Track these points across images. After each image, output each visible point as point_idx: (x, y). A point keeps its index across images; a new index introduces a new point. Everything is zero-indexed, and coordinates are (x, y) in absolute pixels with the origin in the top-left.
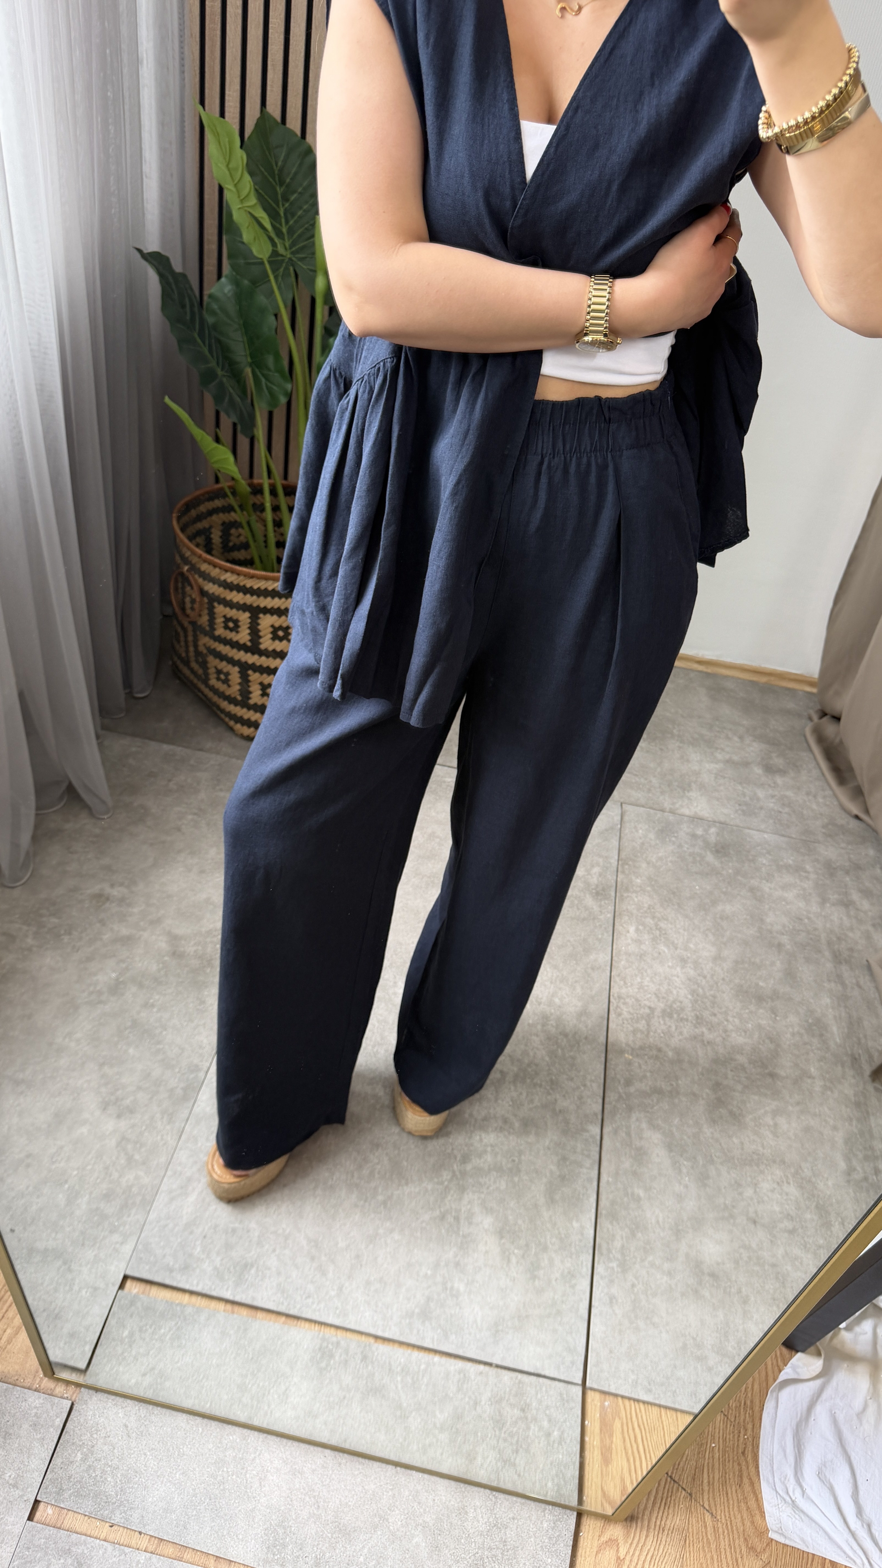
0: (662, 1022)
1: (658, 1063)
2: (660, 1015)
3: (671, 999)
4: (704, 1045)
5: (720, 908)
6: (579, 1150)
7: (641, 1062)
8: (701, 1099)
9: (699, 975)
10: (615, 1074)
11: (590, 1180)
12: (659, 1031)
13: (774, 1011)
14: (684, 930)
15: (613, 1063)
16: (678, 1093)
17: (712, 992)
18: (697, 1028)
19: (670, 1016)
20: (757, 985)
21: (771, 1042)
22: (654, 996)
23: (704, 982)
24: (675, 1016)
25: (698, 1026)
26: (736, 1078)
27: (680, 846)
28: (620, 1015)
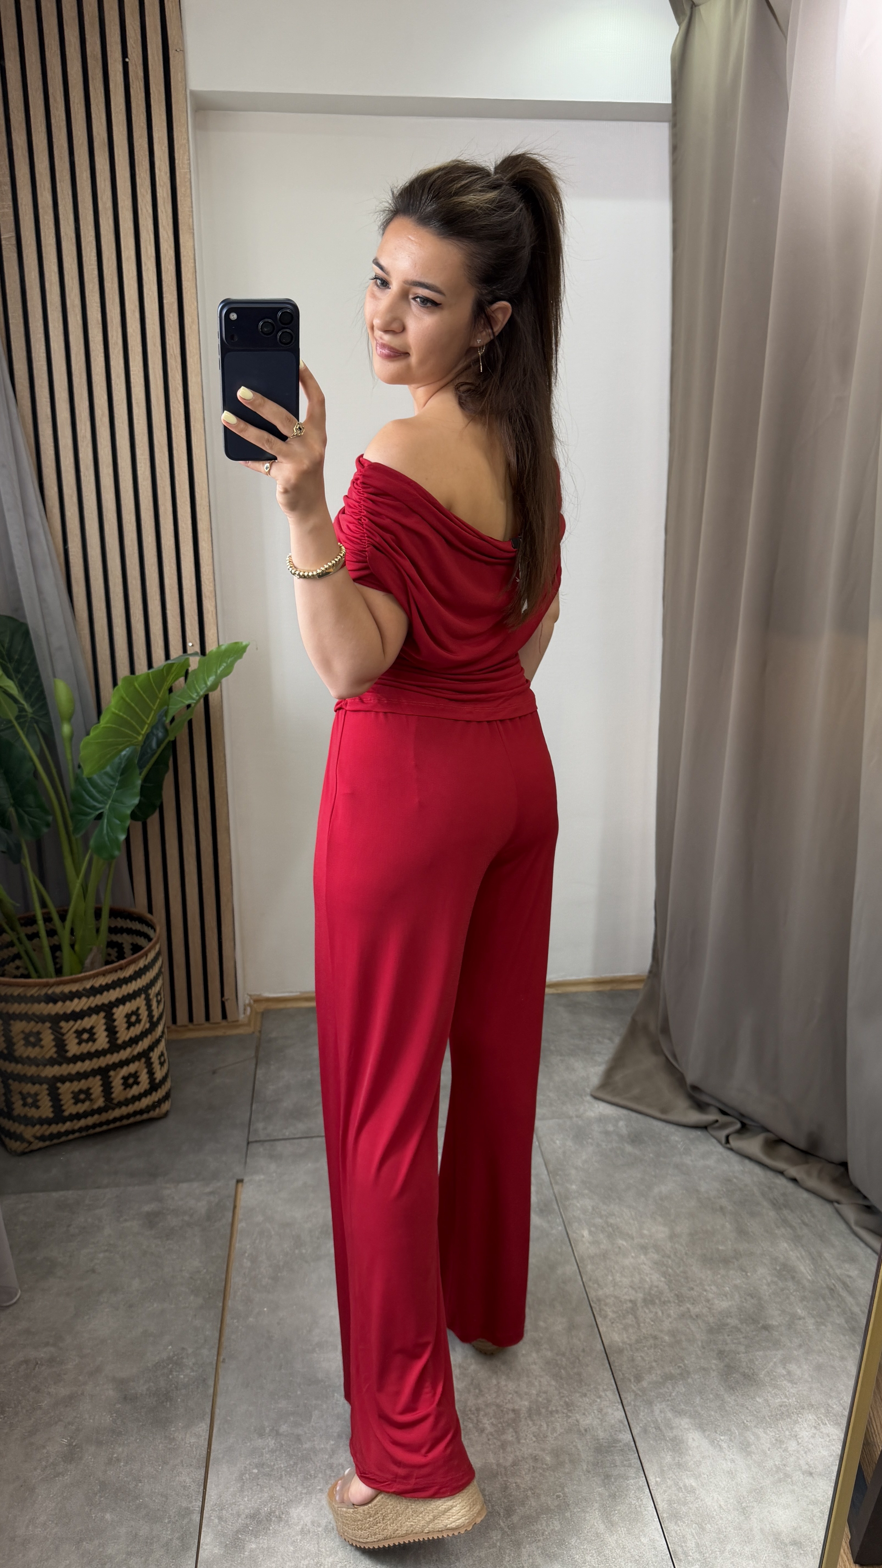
0: (647, 1311)
1: (660, 1351)
2: (643, 1304)
3: (647, 1286)
4: (694, 1319)
5: (656, 1190)
6: (618, 1463)
7: (642, 1355)
8: (711, 1371)
9: (663, 1257)
10: (623, 1374)
11: (640, 1489)
12: (648, 1320)
13: (742, 1269)
14: (633, 1220)
15: (616, 1364)
16: (688, 1373)
17: (681, 1269)
18: (680, 1306)
19: (653, 1303)
20: (718, 1250)
21: (753, 1298)
22: (630, 1289)
23: (670, 1262)
24: (657, 1301)
25: (681, 1304)
26: (735, 1341)
27: (598, 1145)
28: (605, 1317)
